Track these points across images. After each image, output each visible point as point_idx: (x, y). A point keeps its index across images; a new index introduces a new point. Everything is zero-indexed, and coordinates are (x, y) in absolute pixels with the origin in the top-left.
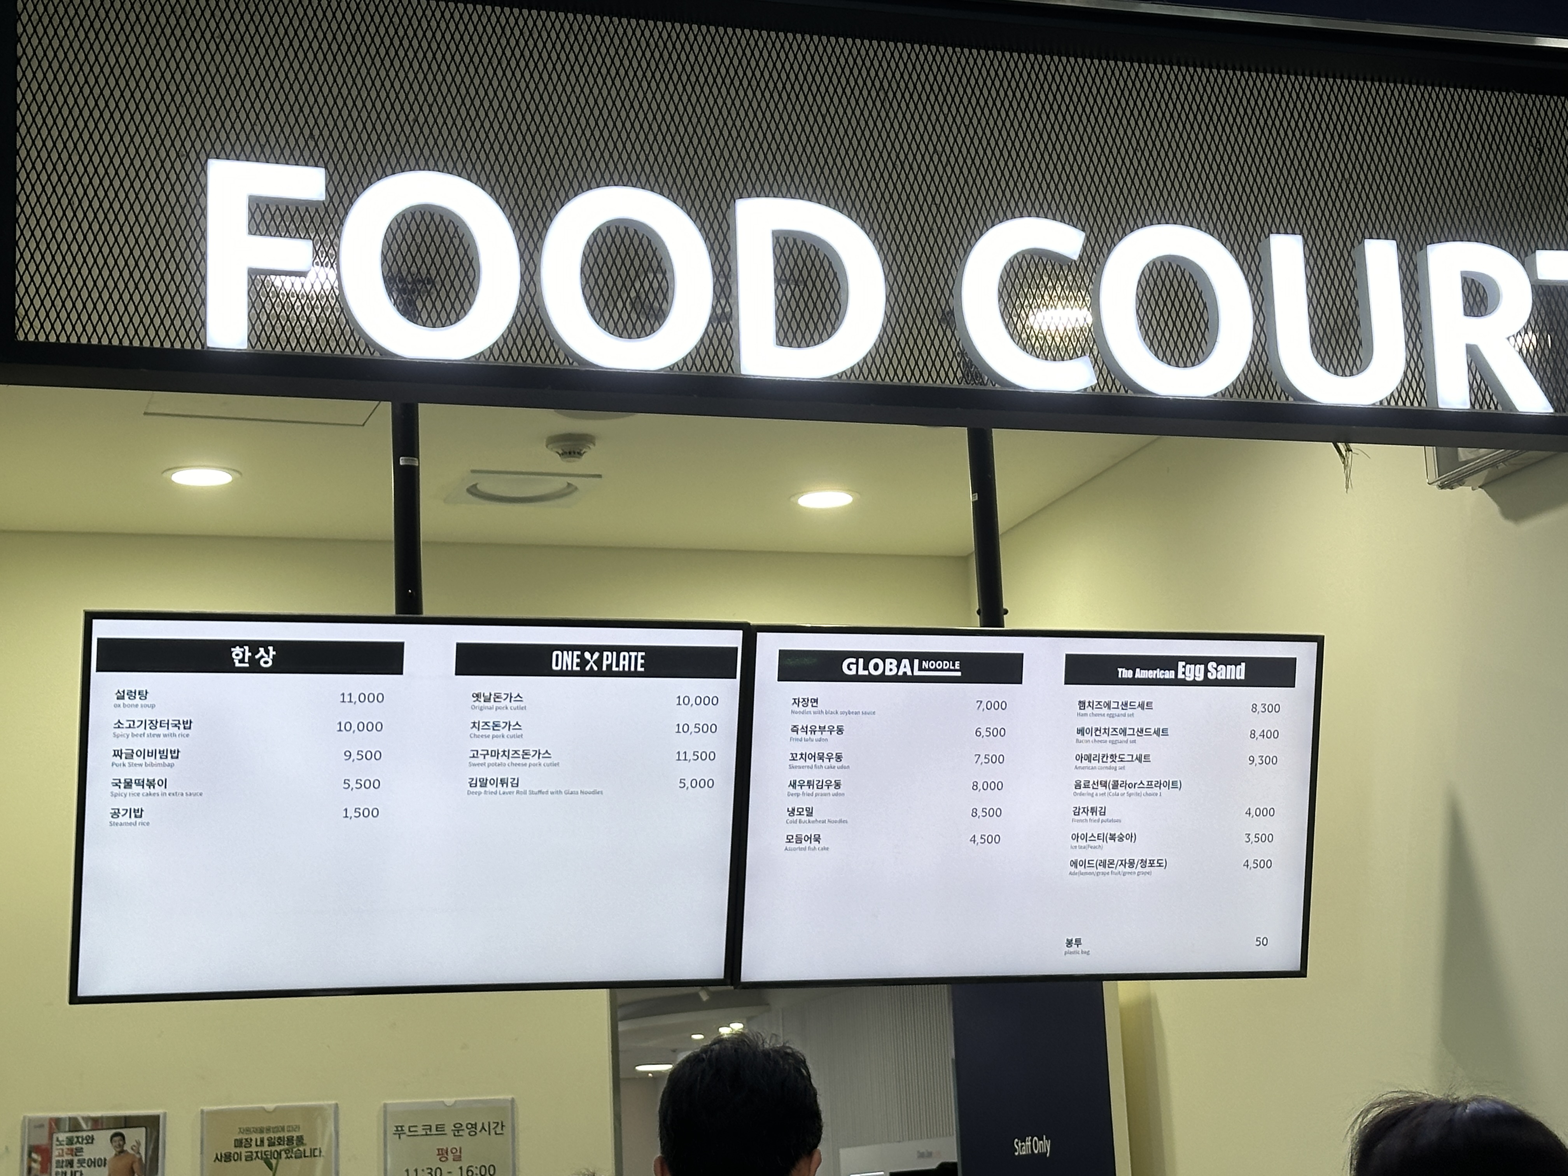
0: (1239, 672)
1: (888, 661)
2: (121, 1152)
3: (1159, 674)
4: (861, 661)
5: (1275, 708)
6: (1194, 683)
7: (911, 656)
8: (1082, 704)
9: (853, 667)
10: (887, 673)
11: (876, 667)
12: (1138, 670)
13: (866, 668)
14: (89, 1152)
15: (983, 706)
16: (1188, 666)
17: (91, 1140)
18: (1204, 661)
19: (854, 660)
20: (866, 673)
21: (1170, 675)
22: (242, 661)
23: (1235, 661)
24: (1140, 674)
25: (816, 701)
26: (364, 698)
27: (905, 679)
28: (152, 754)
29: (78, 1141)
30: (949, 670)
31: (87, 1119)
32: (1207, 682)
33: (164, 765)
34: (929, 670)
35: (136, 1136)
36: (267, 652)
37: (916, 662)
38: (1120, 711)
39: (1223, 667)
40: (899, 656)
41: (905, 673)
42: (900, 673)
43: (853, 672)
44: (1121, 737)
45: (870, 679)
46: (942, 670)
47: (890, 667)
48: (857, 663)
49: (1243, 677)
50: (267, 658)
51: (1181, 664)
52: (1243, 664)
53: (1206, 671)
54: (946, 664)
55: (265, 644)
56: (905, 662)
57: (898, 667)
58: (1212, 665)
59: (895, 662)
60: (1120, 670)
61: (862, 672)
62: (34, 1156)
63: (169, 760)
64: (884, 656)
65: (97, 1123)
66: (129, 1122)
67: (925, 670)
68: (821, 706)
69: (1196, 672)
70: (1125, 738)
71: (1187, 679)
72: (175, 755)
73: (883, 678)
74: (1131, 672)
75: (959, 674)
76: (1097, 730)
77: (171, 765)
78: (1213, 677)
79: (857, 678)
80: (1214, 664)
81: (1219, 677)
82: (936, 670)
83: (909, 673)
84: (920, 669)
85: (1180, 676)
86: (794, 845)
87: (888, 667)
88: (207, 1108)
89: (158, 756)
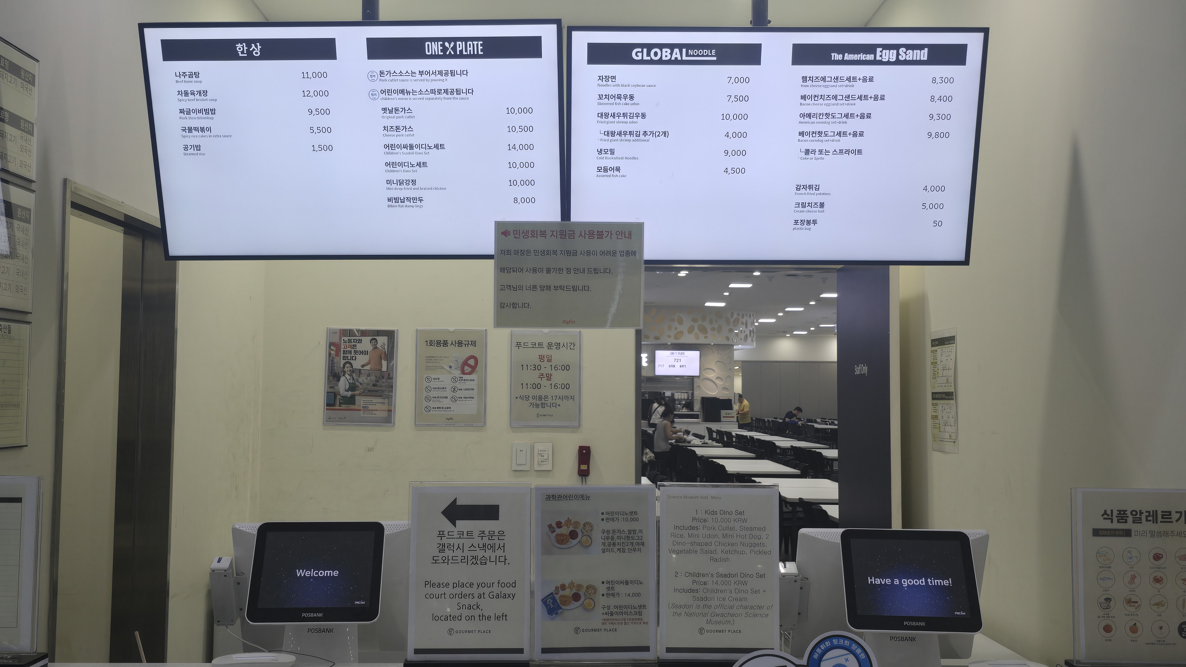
0: (924, 55)
1: (664, 50)
2: (376, 348)
3: (862, 57)
4: (645, 50)
5: (951, 80)
6: (889, 63)
7: (680, 46)
8: (804, 79)
9: (640, 54)
10: (664, 58)
11: (656, 54)
12: (846, 54)
13: (648, 54)
14: (360, 347)
15: (733, 80)
16: (884, 51)
17: (360, 341)
18: (896, 47)
19: (640, 50)
20: (649, 58)
21: (870, 57)
22: (243, 52)
23: (921, 47)
24: (848, 57)
25: (614, 77)
26: (316, 75)
27: (676, 62)
28: (200, 111)
29: (354, 341)
30: (707, 56)
31: (358, 331)
32: (898, 62)
33: (208, 118)
34: (693, 56)
35: (382, 341)
36: (256, 46)
37: (684, 50)
38: (832, 83)
39: (911, 51)
40: (672, 47)
41: (676, 58)
42: (673, 58)
43: (640, 58)
44: (833, 101)
45: (651, 62)
46: (703, 56)
47: (666, 54)
48: (642, 52)
49: (926, 58)
50: (257, 50)
51: (879, 50)
52: (926, 50)
53: (898, 54)
54: (706, 52)
55: (255, 41)
56: (676, 50)
57: (671, 54)
58: (902, 50)
59: (669, 51)
60: (833, 54)
61: (646, 58)
62: (332, 347)
63: (210, 116)
64: (661, 46)
65: (364, 333)
66: (379, 333)
67: (691, 56)
68: (618, 81)
69: (891, 55)
70: (836, 102)
71: (883, 60)
72: (213, 111)
73: (661, 62)
74: (841, 56)
75: (715, 58)
76: (815, 96)
77: (212, 118)
78: (903, 59)
79: (642, 62)
80: (904, 50)
81: (908, 59)
82: (698, 56)
83: (679, 58)
84: (687, 55)
85: (878, 58)
86: (602, 173)
87: (664, 54)
88: (419, 328)
89: (204, 113)
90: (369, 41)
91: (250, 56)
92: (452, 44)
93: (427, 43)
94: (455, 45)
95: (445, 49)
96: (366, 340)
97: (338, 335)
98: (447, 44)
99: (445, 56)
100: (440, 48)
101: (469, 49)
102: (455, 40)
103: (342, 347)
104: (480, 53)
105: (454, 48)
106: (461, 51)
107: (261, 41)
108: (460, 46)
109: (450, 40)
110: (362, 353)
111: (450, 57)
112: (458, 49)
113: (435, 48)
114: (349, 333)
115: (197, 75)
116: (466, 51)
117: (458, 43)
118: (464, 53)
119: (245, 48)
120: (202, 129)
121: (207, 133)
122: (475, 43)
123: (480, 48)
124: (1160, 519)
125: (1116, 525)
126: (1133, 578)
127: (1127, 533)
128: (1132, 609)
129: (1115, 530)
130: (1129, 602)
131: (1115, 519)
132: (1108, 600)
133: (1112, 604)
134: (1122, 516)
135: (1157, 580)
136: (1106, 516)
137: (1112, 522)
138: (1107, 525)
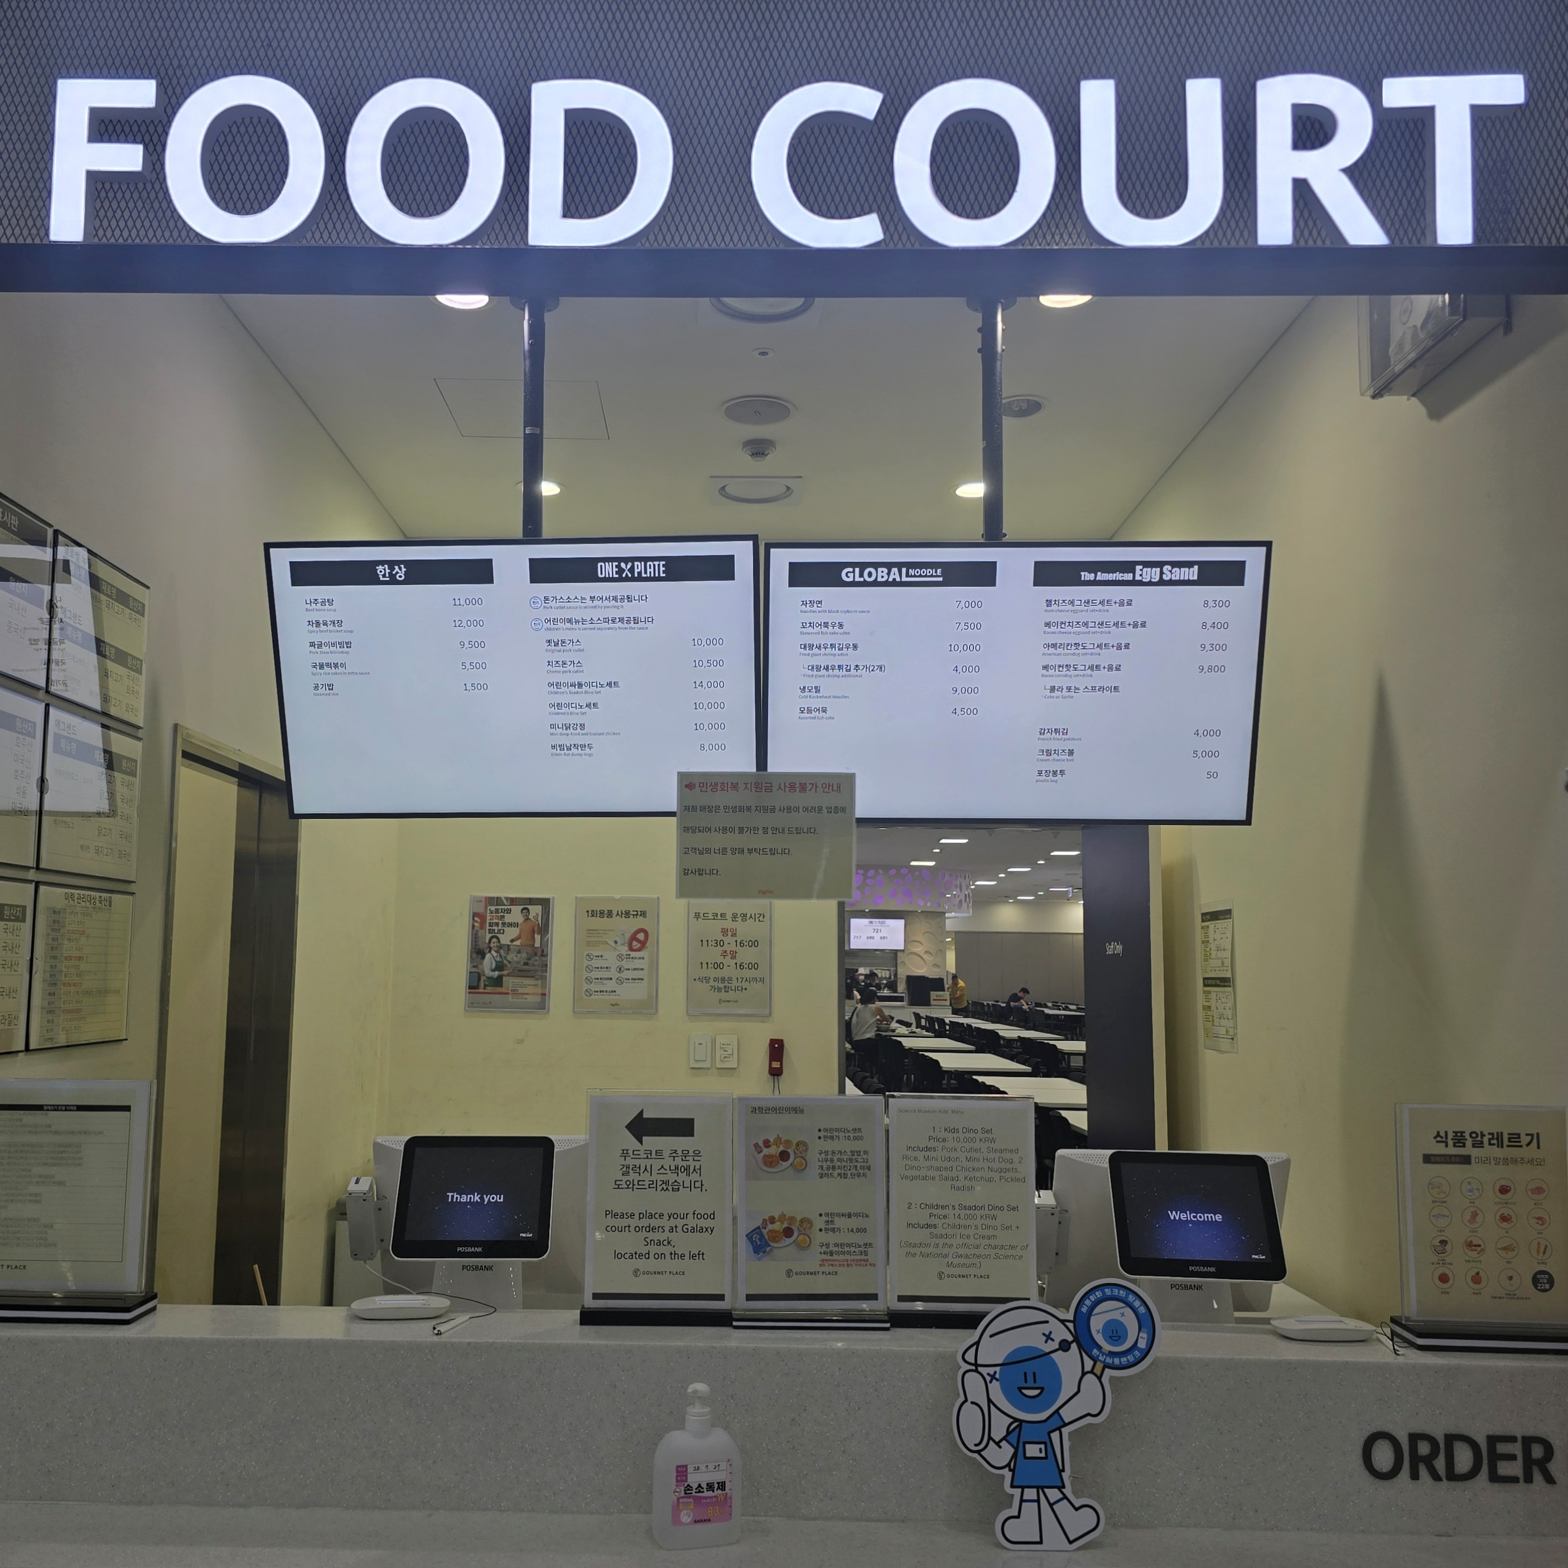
0: (1193, 573)
1: (880, 570)
2: (528, 919)
3: (1118, 576)
4: (857, 570)
5: (1226, 604)
6: (1150, 583)
7: (899, 565)
8: (1049, 603)
9: (851, 575)
10: (879, 579)
11: (870, 574)
12: (1099, 573)
13: (861, 575)
14: (508, 918)
15: (962, 604)
16: (1145, 570)
17: (509, 911)
18: (1160, 564)
19: (851, 570)
20: (862, 579)
21: (1129, 577)
22: (384, 576)
23: (1189, 564)
24: (1101, 576)
25: (820, 602)
26: (469, 602)
27: (894, 584)
28: (333, 645)
29: (502, 911)
30: (932, 576)
31: (507, 899)
32: (1162, 582)
33: (342, 652)
34: (915, 576)
35: (535, 910)
36: (400, 569)
37: (904, 570)
38: (1083, 608)
39: (1177, 569)
40: (889, 566)
41: (894, 579)
42: (890, 580)
43: (851, 579)
44: (1083, 629)
45: (865, 584)
46: (926, 576)
47: (882, 574)
48: (854, 572)
49: (1195, 578)
50: (401, 573)
51: (1138, 568)
52: (1196, 567)
53: (1162, 573)
54: (929, 571)
55: (398, 563)
56: (895, 570)
57: (889, 574)
58: (1167, 568)
59: (885, 570)
60: (1083, 574)
61: (858, 579)
62: (476, 918)
63: (345, 649)
64: (876, 565)
65: (513, 901)
66: (532, 901)
67: (911, 576)
68: (824, 606)
69: (1154, 574)
70: (1087, 630)
71: (1144, 580)
72: (349, 645)
73: (875, 583)
74: (1093, 575)
75: (941, 579)
76: (1062, 623)
77: (348, 653)
78: (1168, 578)
79: (854, 584)
80: (1170, 568)
81: (1173, 578)
82: (920, 576)
83: (898, 579)
84: (907, 575)
85: (1138, 578)
86: (806, 715)
87: (880, 574)
88: (579, 895)
89: (338, 646)
90: (532, 562)
91: (393, 581)
92: (629, 565)
93: (599, 564)
94: (633, 567)
95: (620, 571)
96: (516, 909)
97: (483, 904)
98: (623, 565)
99: (620, 579)
100: (615, 570)
101: (648, 570)
102: (633, 559)
103: (488, 918)
104: (662, 575)
105: (632, 570)
106: (640, 573)
107: (406, 563)
108: (639, 567)
109: (626, 560)
110: (510, 925)
111: (627, 579)
112: (636, 571)
113: (609, 570)
114: (498, 901)
115: (331, 602)
116: (646, 573)
117: (636, 563)
118: (644, 575)
119: (388, 571)
120: (336, 666)
121: (341, 670)
122: (656, 563)
123: (662, 569)
124: (1506, 1142)
125: (1452, 1150)
126: (1475, 1215)
127: (1466, 1160)
128: (1474, 1254)
129: (1451, 1156)
130: (1470, 1245)
131: (1450, 1143)
132: (1443, 1242)
133: (1448, 1247)
134: (1459, 1139)
135: (1505, 1219)
136: (1439, 1139)
137: (1447, 1146)
138: (1440, 1149)
